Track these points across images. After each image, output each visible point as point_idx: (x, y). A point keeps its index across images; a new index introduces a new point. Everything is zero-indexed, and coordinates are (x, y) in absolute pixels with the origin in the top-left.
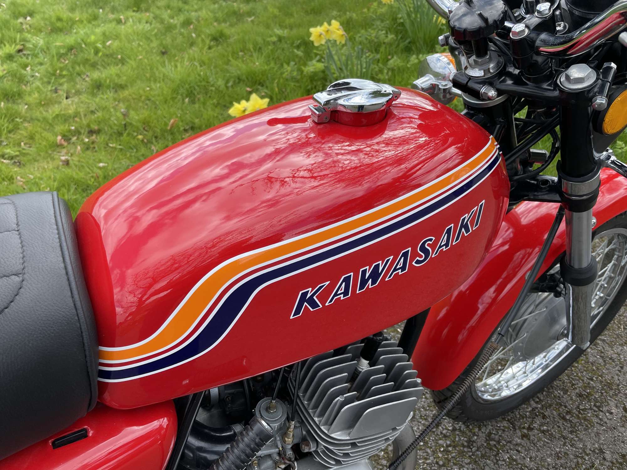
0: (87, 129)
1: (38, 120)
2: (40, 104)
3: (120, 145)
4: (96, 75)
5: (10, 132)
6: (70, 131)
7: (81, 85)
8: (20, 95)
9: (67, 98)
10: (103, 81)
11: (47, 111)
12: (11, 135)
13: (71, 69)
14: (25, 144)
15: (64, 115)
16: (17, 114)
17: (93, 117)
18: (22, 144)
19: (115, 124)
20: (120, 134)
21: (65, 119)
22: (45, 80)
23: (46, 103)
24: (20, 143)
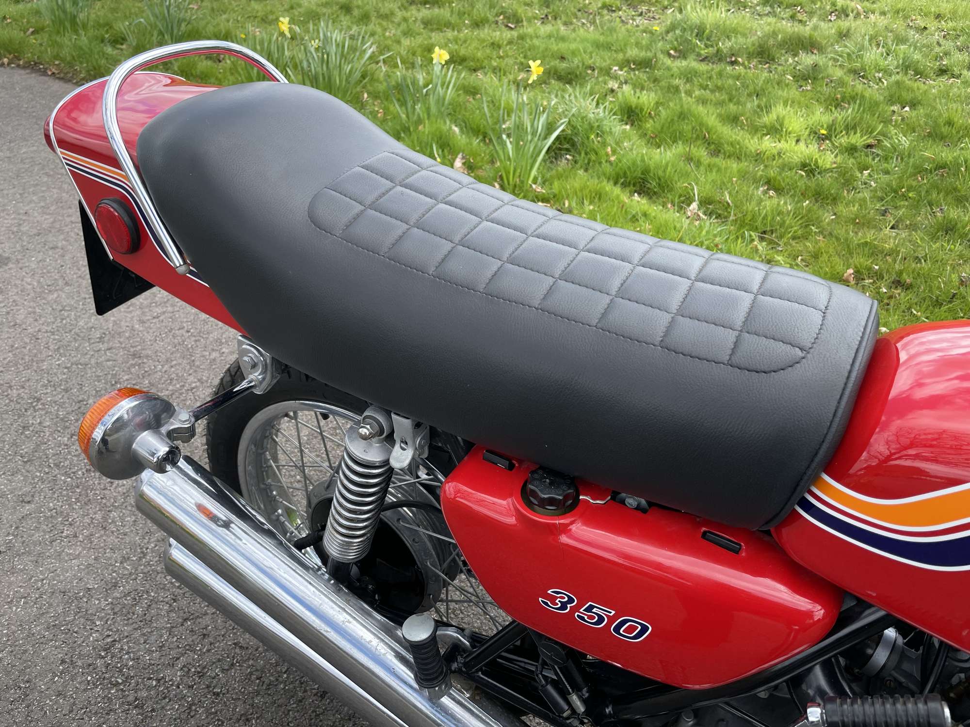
0: (894, 277)
1: (838, 239)
2: (853, 221)
3: (927, 318)
4: (954, 213)
5: (794, 238)
6: (869, 269)
7: (923, 218)
8: (835, 200)
9: (892, 228)
10: (959, 225)
11: (856, 233)
12: (793, 243)
13: (923, 194)
14: (802, 260)
15: (876, 247)
16: (818, 222)
17: (914, 265)
18: (800, 258)
19: (939, 288)
20: (938, 304)
21: (874, 251)
22: (879, 194)
23: (860, 222)
24: (798, 257)
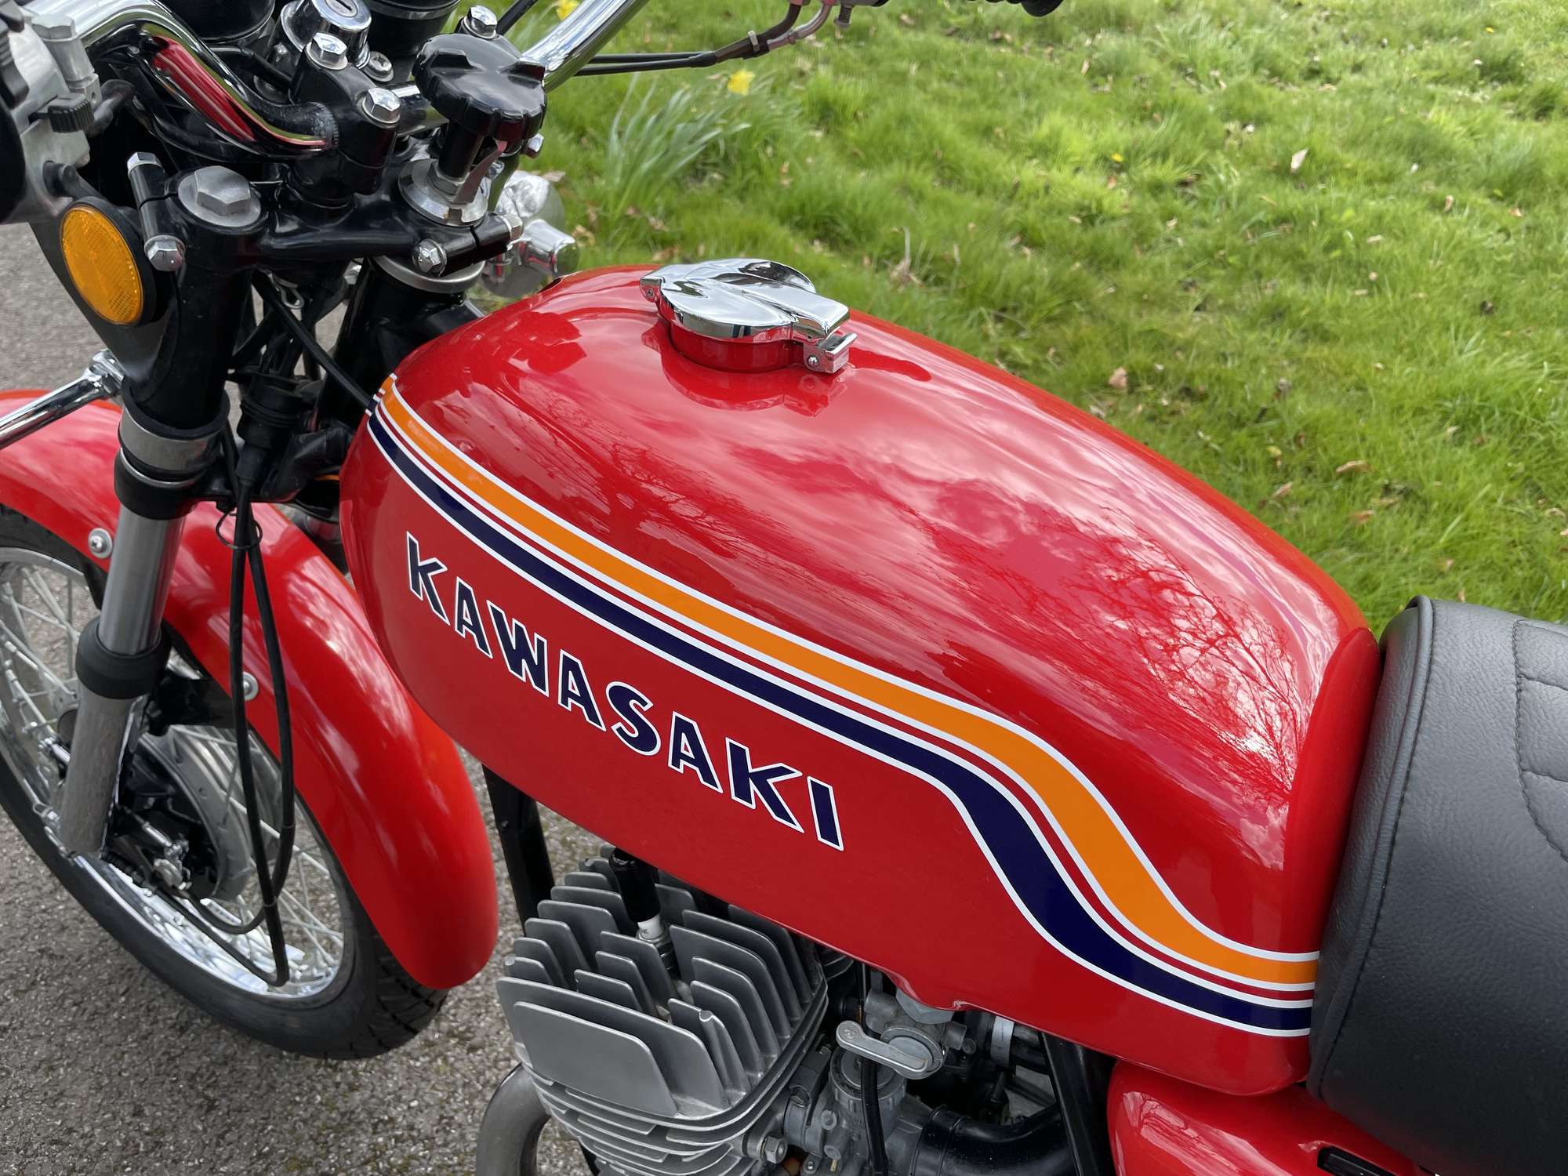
0: (1182, 384)
1: (1111, 323)
2: (1139, 297)
3: (1220, 445)
4: (1293, 290)
5: (1049, 319)
6: (1149, 370)
7: (1250, 297)
8: (1117, 263)
9: (1197, 309)
10: (1294, 308)
11: (1140, 315)
12: (1046, 327)
13: (1251, 259)
14: (1056, 354)
15: (1164, 336)
16: (1084, 296)
17: (1213, 366)
18: (1052, 351)
19: (1244, 400)
20: (1239, 423)
21: (1160, 343)
22: (1187, 257)
23: (1145, 301)
24: (1048, 349)
